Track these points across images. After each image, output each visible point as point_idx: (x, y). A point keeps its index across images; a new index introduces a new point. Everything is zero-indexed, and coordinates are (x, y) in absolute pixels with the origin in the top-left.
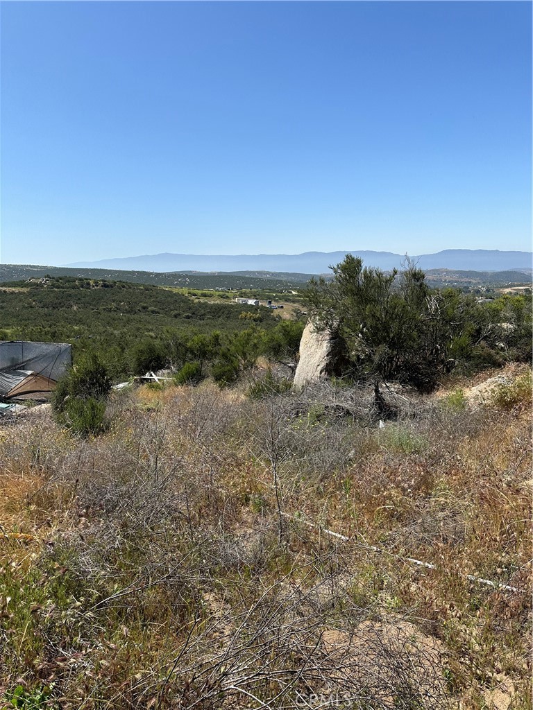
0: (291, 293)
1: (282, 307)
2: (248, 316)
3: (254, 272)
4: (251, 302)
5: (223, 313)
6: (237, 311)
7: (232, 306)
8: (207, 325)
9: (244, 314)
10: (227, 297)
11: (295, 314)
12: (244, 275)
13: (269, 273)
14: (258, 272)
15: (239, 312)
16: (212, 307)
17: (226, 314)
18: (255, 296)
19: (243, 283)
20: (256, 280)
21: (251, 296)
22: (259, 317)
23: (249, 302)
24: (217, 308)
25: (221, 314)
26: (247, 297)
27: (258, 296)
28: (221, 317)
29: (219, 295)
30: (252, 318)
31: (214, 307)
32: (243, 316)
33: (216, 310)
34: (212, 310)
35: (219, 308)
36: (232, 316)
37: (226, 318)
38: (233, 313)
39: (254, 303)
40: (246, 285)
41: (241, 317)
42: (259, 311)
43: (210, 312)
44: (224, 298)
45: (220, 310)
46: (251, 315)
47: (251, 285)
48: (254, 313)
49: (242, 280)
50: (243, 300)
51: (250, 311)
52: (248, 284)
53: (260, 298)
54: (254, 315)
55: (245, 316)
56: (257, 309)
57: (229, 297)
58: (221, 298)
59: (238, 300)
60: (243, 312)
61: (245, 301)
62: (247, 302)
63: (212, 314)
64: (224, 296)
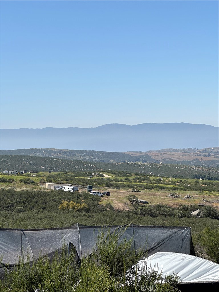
0: (103, 176)
1: (108, 194)
2: (71, 206)
3: (40, 151)
4: (68, 188)
5: (36, 202)
6: (54, 200)
7: (47, 194)
8: (29, 218)
9: (65, 203)
10: (33, 182)
11: (129, 202)
12: (26, 154)
13: (60, 151)
14: (46, 150)
15: (58, 202)
16: (20, 195)
17: (40, 204)
18: (66, 180)
19: (30, 164)
20: (47, 160)
21: (62, 181)
22: (85, 207)
23: (64, 188)
24: (27, 197)
25: (33, 204)
26: (58, 182)
27: (70, 180)
28: (35, 208)
29: (21, 180)
30: (76, 209)
31: (24, 196)
32: (64, 206)
33: (27, 199)
34: (22, 199)
35: (30, 196)
36: (49, 206)
37: (41, 209)
38: (50, 203)
39: (72, 189)
40: (34, 167)
41: (62, 208)
42: (83, 200)
43: (18, 202)
44: (29, 183)
45: (32, 199)
46: (75, 204)
47: (41, 167)
48: (77, 202)
49: (29, 161)
50: (56, 186)
51: (71, 199)
52: (37, 165)
53: (75, 183)
54: (78, 204)
55: (67, 207)
56: (79, 196)
57: (35, 182)
58: (25, 183)
59: (49, 185)
60: (64, 201)
61: (58, 187)
62: (62, 188)
63: (23, 205)
64: (28, 181)
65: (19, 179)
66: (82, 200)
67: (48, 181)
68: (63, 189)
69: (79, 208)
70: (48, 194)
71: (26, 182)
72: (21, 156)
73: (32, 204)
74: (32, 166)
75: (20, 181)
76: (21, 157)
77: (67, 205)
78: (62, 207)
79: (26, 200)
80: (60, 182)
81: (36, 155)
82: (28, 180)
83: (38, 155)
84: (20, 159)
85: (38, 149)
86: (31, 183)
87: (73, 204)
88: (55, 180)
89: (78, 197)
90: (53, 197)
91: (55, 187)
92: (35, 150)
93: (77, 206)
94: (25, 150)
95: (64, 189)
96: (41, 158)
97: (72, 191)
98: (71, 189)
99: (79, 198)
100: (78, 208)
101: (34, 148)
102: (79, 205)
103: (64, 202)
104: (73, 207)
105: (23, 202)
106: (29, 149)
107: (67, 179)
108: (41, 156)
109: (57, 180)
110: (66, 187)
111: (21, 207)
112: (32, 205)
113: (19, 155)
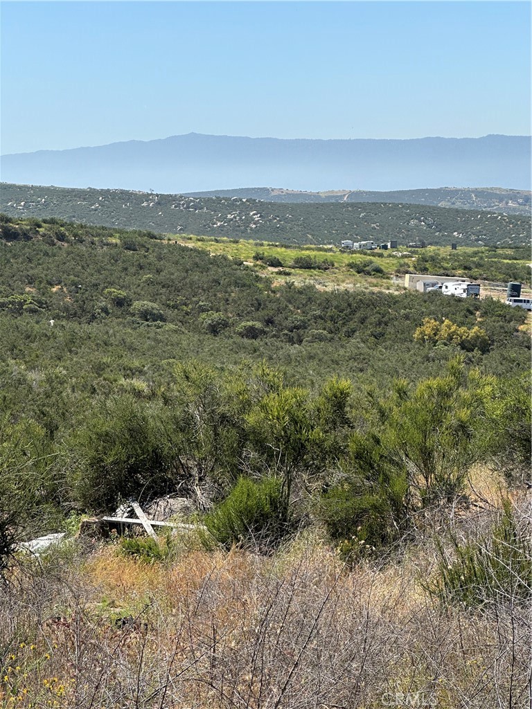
2: (444, 333)
3: (464, 194)
4: (455, 288)
5: (363, 321)
6: (407, 317)
7: (393, 301)
8: (311, 358)
9: (429, 325)
10: (378, 270)
13: (514, 195)
14: (480, 193)
15: (415, 320)
16: (328, 300)
17: (371, 324)
18: (466, 268)
19: (429, 226)
20: (472, 216)
21: (453, 269)
22: (478, 337)
23: (447, 287)
24: (344, 305)
25: (355, 324)
26: (442, 271)
27: (476, 267)
28: (357, 334)
29: (351, 266)
30: (457, 340)
31: (335, 303)
32: (426, 333)
33: (341, 311)
34: (329, 310)
35: (349, 305)
36: (392, 331)
37: (372, 338)
38: (395, 323)
39: (465, 291)
40: (437, 234)
41: (420, 336)
42: (480, 317)
43: (321, 317)
44: (369, 274)
45: (353, 312)
46: (453, 328)
47: (455, 233)
48: (461, 324)
49: (426, 219)
50: (428, 281)
51: (450, 315)
52: (445, 229)
53: (485, 276)
54: (463, 329)
55: (434, 334)
56: (471, 309)
57: (384, 270)
58: (359, 272)
59: (411, 280)
60: (427, 319)
61: (433, 285)
62: (441, 287)
63: (329, 324)
64: (367, 268)
65: (347, 262)
66: (478, 319)
67: (418, 268)
68: (444, 289)
69: (464, 337)
70: (396, 302)
71: (361, 270)
72: (408, 206)
73: (352, 325)
74: (432, 231)
75: (348, 265)
76: (408, 208)
77: (433, 329)
78: (421, 333)
79: (338, 315)
80: (449, 272)
81: (453, 204)
82: (365, 266)
83: (458, 205)
84: (405, 213)
85: (460, 190)
86: (373, 273)
87: (449, 327)
88: (436, 266)
89: (468, 311)
90: (405, 308)
91: (424, 284)
92: (452, 191)
93: (459, 332)
94: (427, 190)
95: (446, 290)
96: (457, 211)
97: (464, 295)
98: (462, 291)
99: (472, 313)
100: (461, 337)
101: (451, 186)
102: (464, 332)
103: (428, 322)
104: (449, 335)
105: (332, 319)
106: (437, 190)
107: (467, 264)
108: (466, 207)
109: (440, 268)
110: (450, 284)
111: (324, 329)
112: (352, 327)
113: (404, 203)
